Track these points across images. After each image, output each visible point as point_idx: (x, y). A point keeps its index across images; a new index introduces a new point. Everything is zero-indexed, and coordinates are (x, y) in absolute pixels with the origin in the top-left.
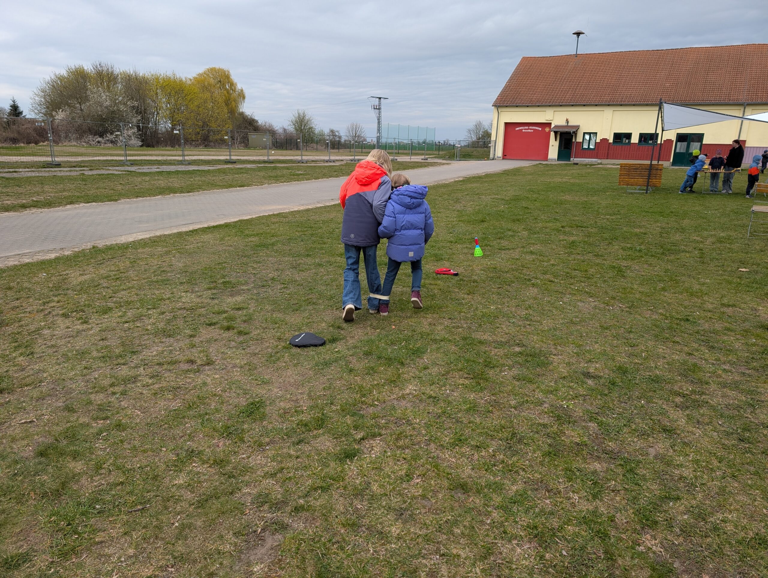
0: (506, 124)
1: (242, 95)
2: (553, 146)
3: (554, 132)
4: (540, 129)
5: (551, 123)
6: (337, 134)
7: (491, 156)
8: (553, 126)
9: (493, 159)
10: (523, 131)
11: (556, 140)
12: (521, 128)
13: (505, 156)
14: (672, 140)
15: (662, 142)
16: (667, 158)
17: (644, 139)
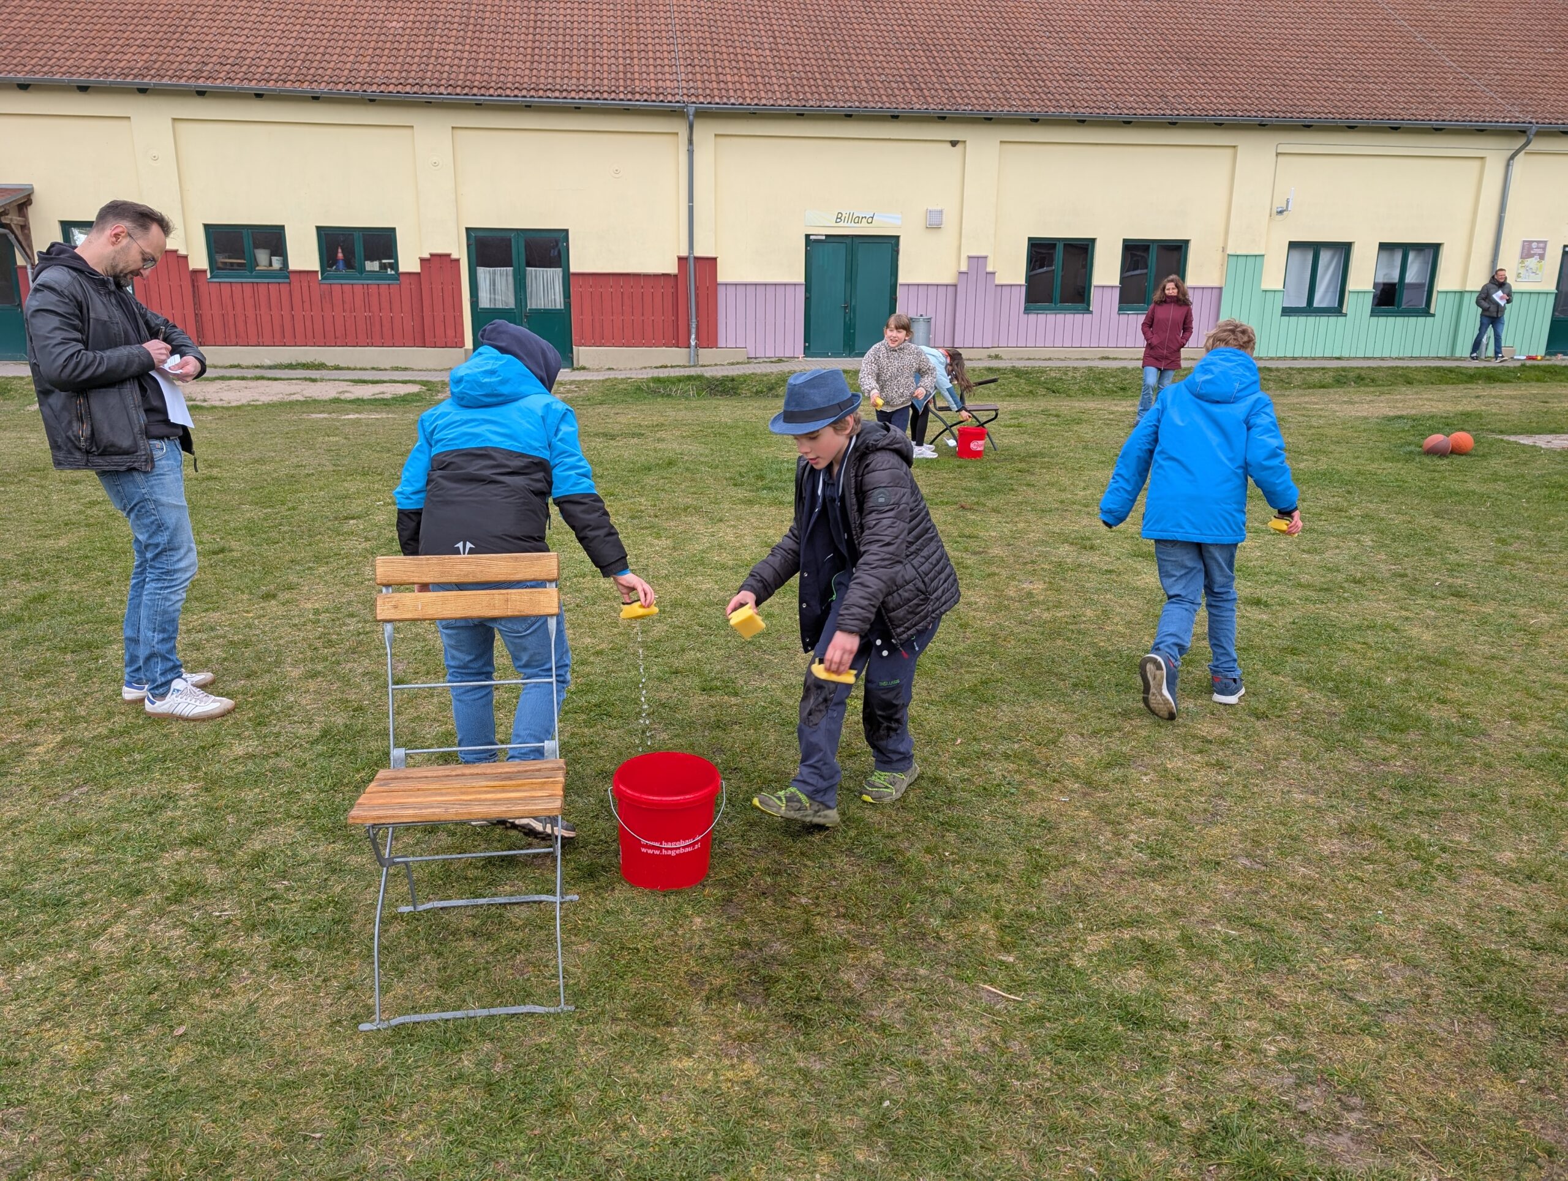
14: (454, 256)
15: (416, 268)
16: (450, 332)
17: (340, 255)
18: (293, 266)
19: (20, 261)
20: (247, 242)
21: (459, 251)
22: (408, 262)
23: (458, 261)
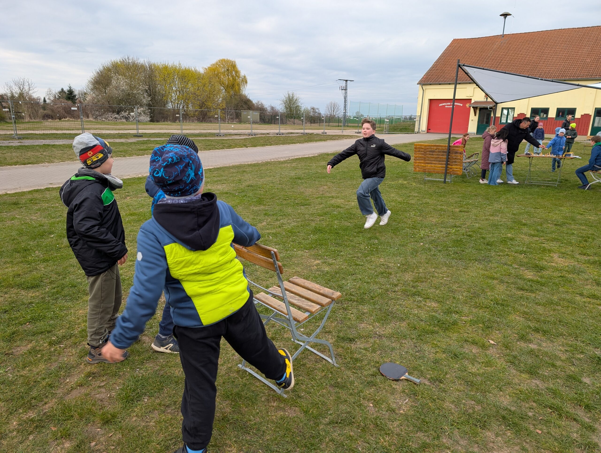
0: (431, 101)
1: (245, 81)
2: (472, 120)
3: (473, 107)
4: (462, 105)
5: (471, 99)
6: (317, 111)
7: (416, 130)
8: (473, 102)
9: (418, 133)
10: (446, 107)
11: (475, 115)
12: (444, 104)
13: (429, 130)
14: (590, 114)
15: (580, 117)
16: (585, 132)
17: (561, 114)
18: (549, 116)
19: (492, 115)
20: (540, 111)
21: (592, 113)
22: (578, 115)
23: (591, 115)
